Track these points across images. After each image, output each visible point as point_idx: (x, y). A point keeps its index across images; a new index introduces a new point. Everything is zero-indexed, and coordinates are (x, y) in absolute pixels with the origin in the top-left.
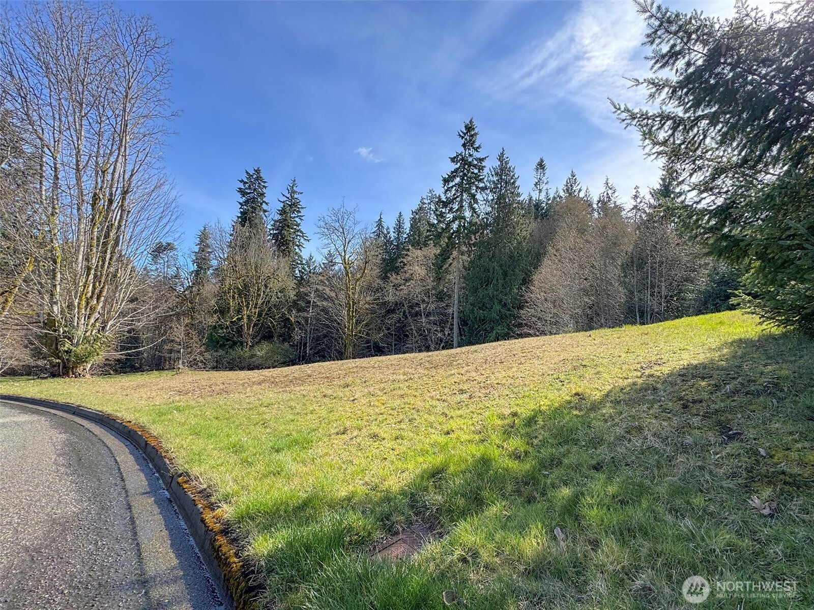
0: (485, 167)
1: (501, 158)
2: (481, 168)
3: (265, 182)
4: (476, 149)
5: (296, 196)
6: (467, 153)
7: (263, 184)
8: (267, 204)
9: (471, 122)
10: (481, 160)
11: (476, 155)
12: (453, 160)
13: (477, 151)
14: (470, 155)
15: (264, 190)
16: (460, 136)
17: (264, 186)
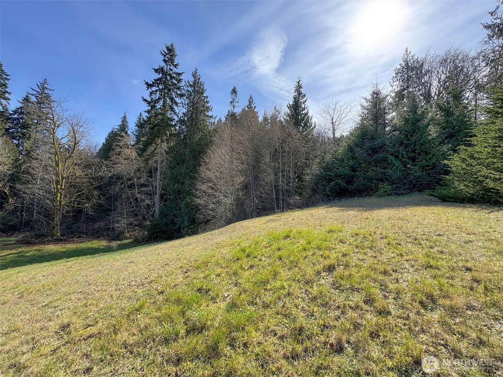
0: (182, 80)
1: (194, 75)
2: (179, 81)
3: (8, 75)
4: (176, 66)
5: (46, 91)
6: (168, 68)
7: (4, 76)
8: (9, 93)
9: (172, 46)
10: (179, 74)
11: (175, 70)
12: (156, 71)
13: (176, 68)
14: (171, 70)
15: (7, 82)
16: (163, 54)
17: (6, 78)
